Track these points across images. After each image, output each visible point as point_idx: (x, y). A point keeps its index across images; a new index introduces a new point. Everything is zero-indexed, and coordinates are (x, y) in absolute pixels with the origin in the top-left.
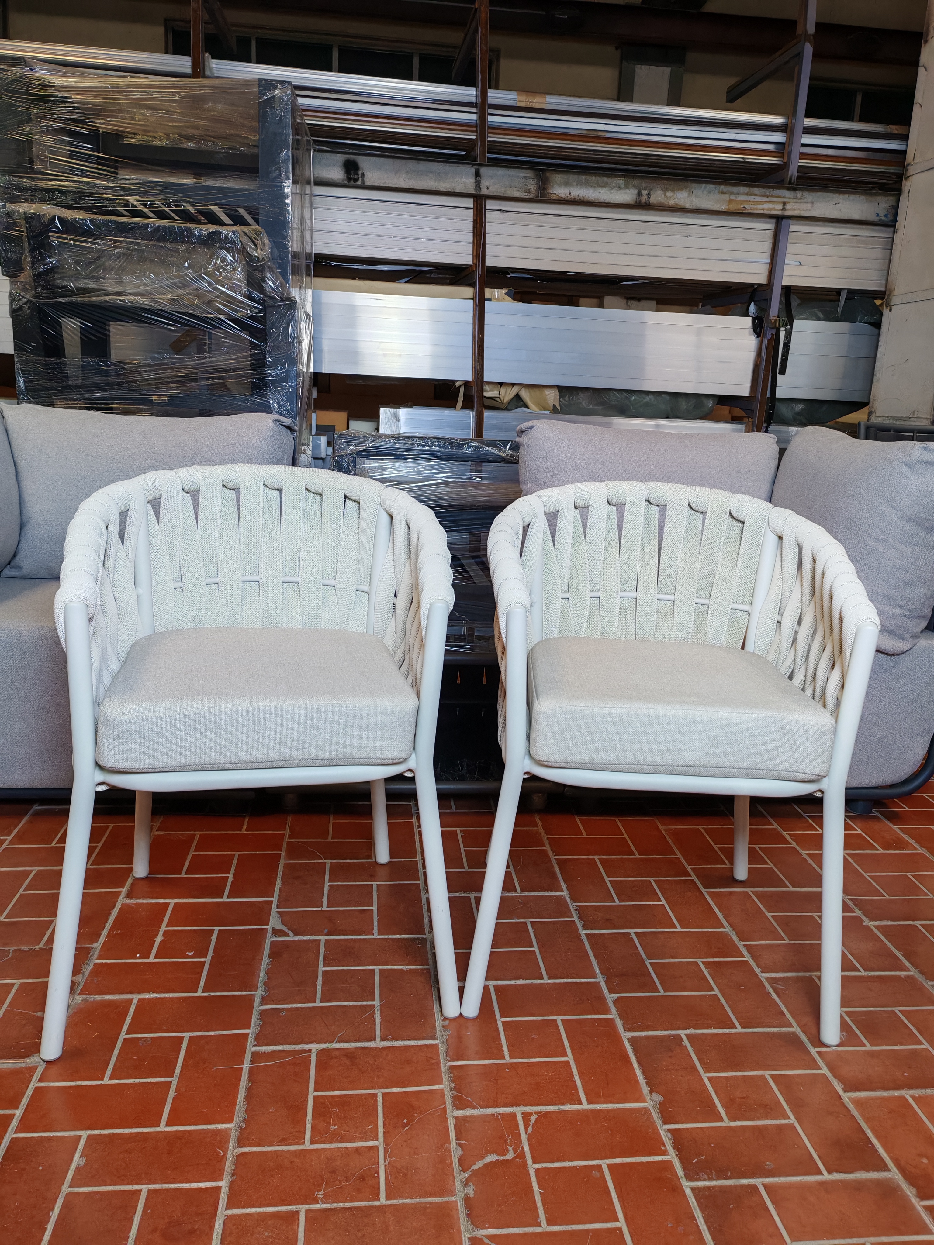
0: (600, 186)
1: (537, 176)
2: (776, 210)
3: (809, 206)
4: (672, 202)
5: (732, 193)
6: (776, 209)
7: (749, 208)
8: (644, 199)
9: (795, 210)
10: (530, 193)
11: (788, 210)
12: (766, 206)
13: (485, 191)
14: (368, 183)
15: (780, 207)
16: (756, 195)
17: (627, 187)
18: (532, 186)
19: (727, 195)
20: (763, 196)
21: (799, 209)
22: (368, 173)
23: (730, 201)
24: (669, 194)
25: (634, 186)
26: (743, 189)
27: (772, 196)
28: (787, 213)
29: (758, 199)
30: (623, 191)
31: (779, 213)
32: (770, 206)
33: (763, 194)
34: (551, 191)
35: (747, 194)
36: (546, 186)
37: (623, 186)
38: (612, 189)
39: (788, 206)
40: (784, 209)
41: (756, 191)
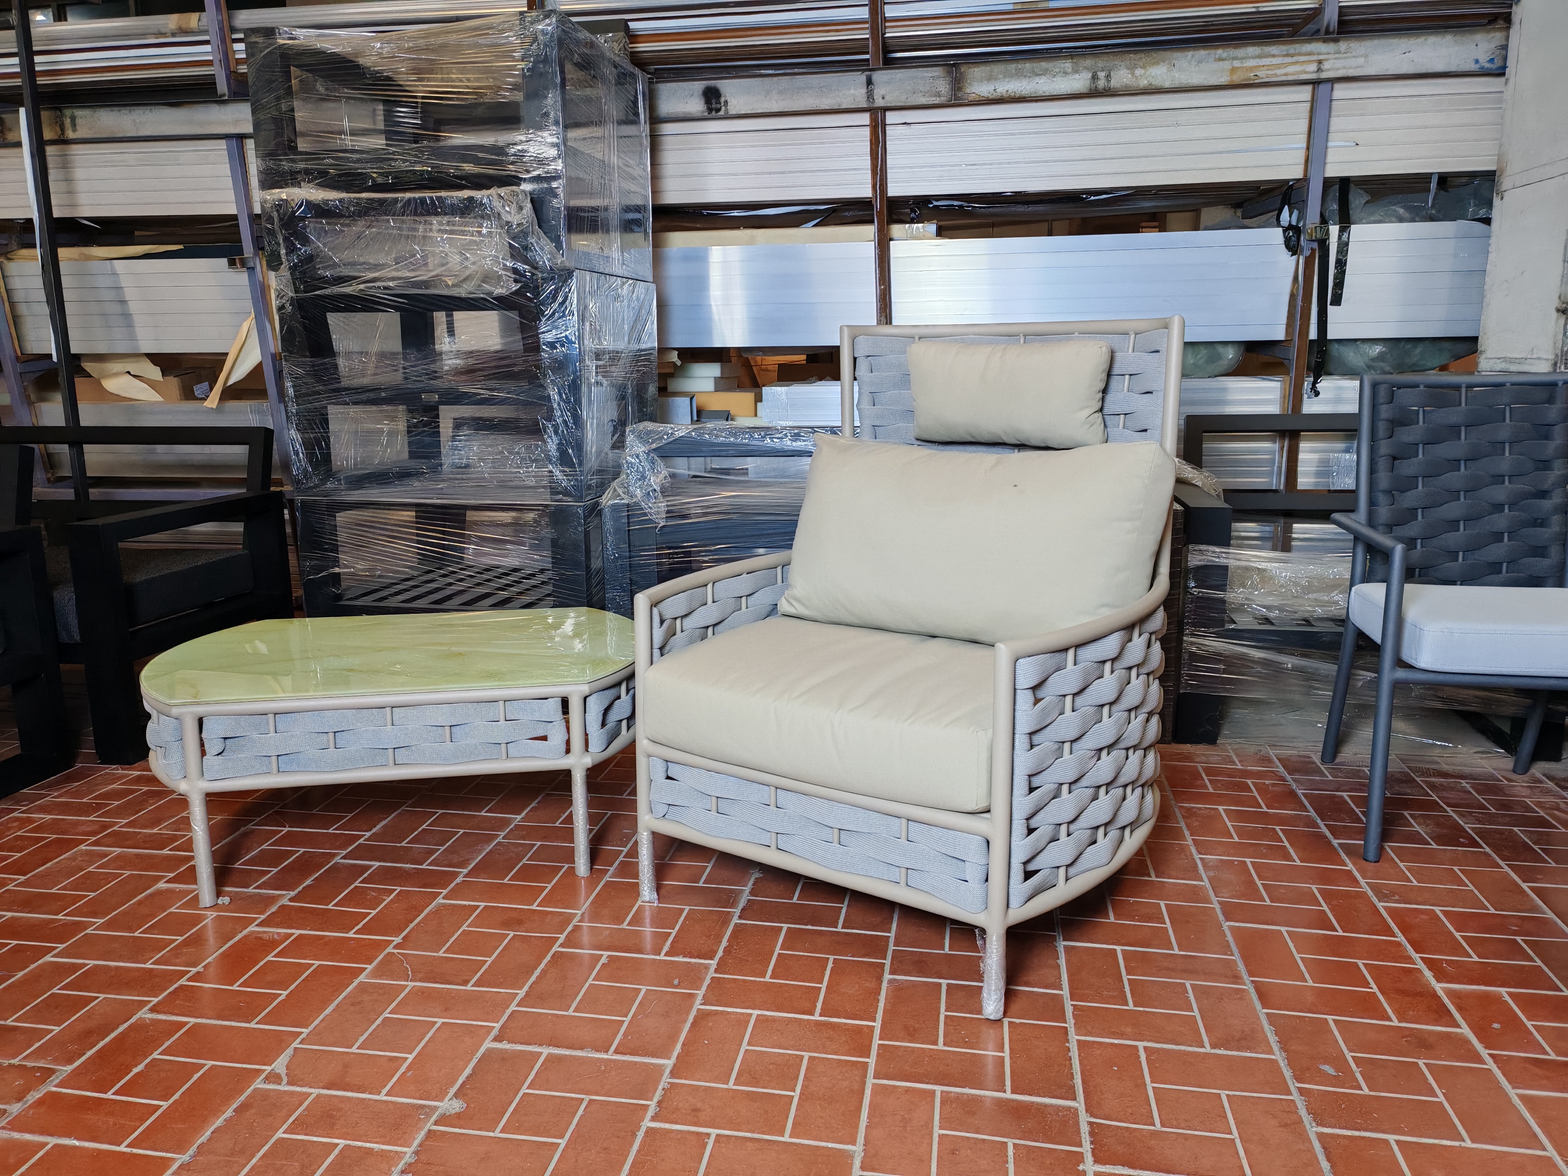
0: (1037, 75)
1: (950, 73)
2: (1306, 72)
3: (1361, 61)
4: (1143, 83)
5: (1235, 58)
6: (1309, 71)
7: (1263, 75)
8: (1101, 84)
9: (1338, 69)
10: (940, 96)
11: (1329, 70)
12: (1291, 69)
13: (879, 103)
14: (733, 111)
15: (1313, 67)
16: (1274, 56)
17: (1076, 71)
18: (943, 87)
19: (1227, 63)
20: (1287, 55)
21: (1344, 68)
22: (733, 100)
23: (1233, 70)
24: (1139, 72)
25: (1085, 68)
26: (1252, 50)
27: (1300, 54)
28: (1324, 75)
29: (1275, 61)
30: (1070, 77)
31: (1313, 76)
32: (1298, 68)
33: (1285, 53)
34: (968, 91)
35: (1260, 57)
36: (962, 84)
37: (1070, 70)
38: (1055, 76)
39: (1326, 66)
40: (1319, 70)
41: (1274, 49)
